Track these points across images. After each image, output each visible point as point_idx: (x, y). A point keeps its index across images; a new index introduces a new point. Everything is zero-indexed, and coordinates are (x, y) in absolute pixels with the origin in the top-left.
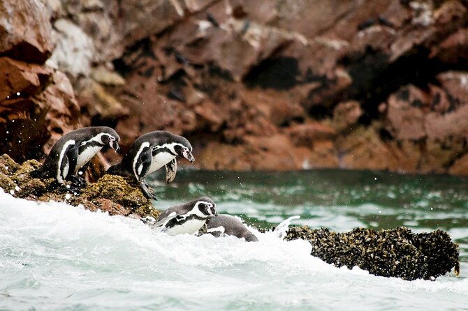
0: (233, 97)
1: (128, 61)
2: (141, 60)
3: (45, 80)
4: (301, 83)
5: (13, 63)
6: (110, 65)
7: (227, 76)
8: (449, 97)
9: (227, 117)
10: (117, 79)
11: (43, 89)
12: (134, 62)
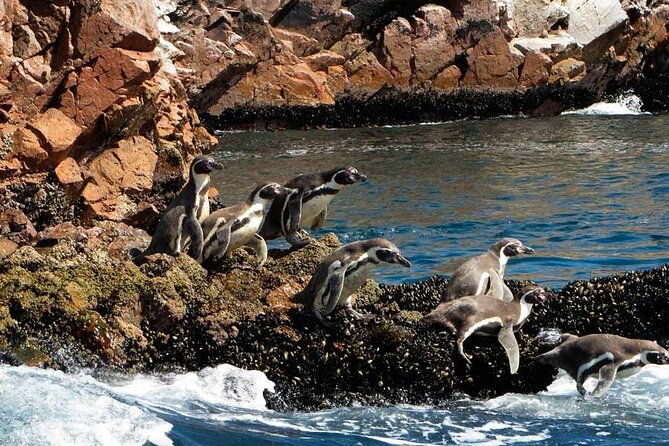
0: (264, 35)
1: (180, 13)
2: (191, 13)
3: (154, 66)
4: (315, 22)
5: (126, 52)
6: (168, 19)
7: (258, 20)
8: (431, 26)
9: (261, 52)
10: (172, 28)
11: (153, 75)
12: (186, 14)
